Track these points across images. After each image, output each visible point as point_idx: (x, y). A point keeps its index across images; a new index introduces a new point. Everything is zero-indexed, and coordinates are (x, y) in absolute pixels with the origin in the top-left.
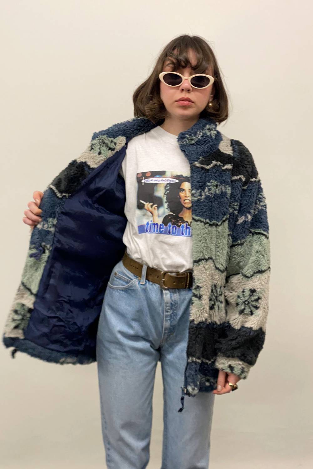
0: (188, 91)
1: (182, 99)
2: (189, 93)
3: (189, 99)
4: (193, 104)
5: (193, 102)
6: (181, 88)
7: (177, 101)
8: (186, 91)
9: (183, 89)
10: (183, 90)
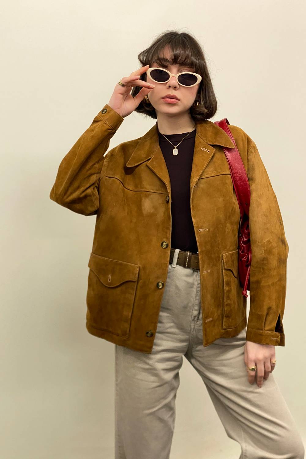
0: (175, 88)
1: (168, 97)
2: (175, 90)
3: (175, 96)
4: (179, 101)
5: (179, 100)
6: (168, 85)
7: (163, 98)
8: (172, 87)
9: (170, 85)
10: (170, 87)
